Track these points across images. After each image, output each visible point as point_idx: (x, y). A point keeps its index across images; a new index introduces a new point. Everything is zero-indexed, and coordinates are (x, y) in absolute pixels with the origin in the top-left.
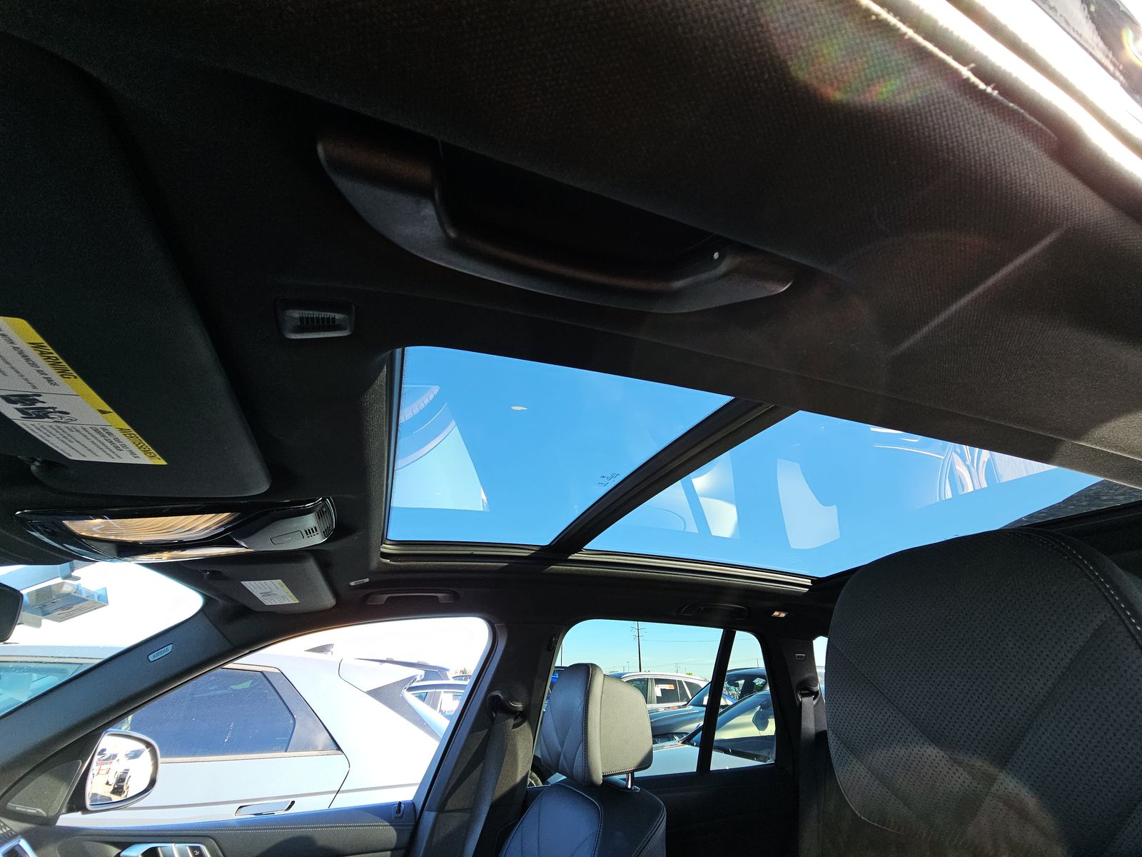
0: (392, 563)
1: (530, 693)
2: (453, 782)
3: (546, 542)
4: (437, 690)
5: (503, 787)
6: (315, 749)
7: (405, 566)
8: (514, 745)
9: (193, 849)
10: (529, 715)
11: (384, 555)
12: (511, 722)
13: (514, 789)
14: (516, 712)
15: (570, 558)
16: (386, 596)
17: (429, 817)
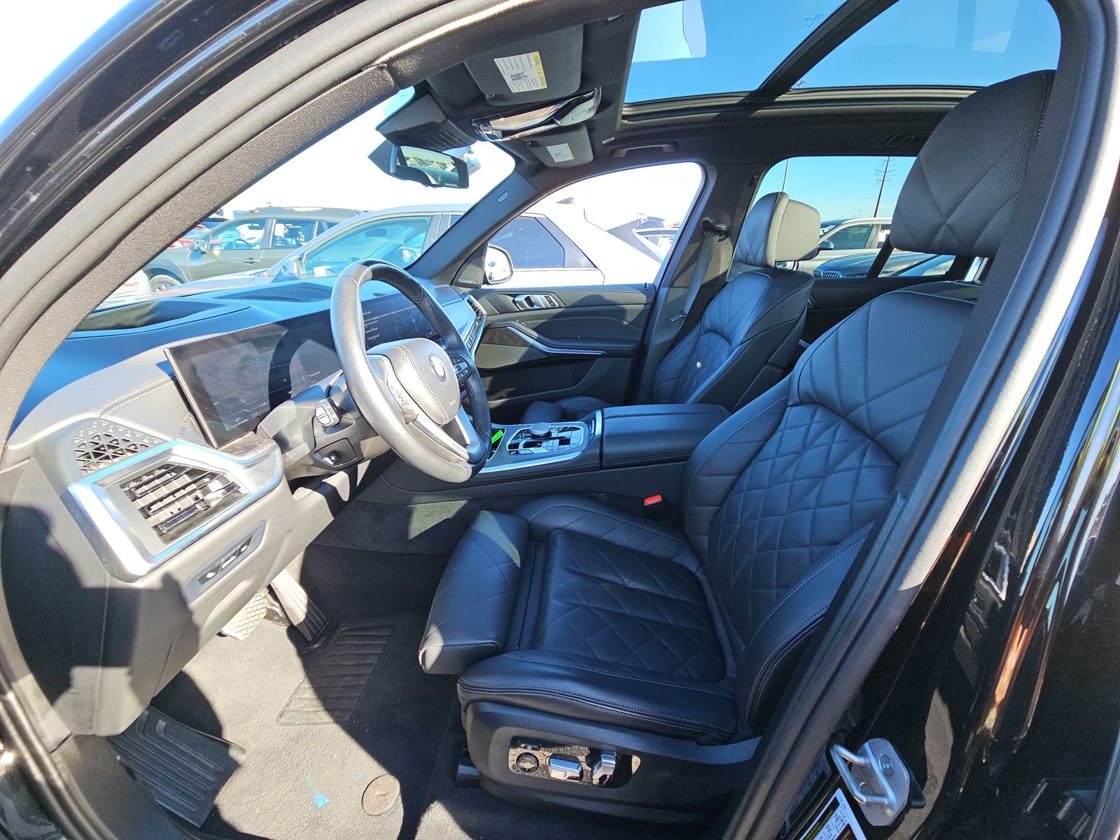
0: (629, 123)
1: (733, 218)
2: (677, 273)
3: (754, 88)
4: (656, 235)
5: (710, 276)
6: (581, 266)
7: (639, 124)
8: (719, 252)
9: (546, 297)
10: (732, 234)
11: (624, 117)
12: (717, 238)
13: (718, 278)
14: (722, 231)
15: (777, 100)
16: (626, 150)
17: (664, 291)
